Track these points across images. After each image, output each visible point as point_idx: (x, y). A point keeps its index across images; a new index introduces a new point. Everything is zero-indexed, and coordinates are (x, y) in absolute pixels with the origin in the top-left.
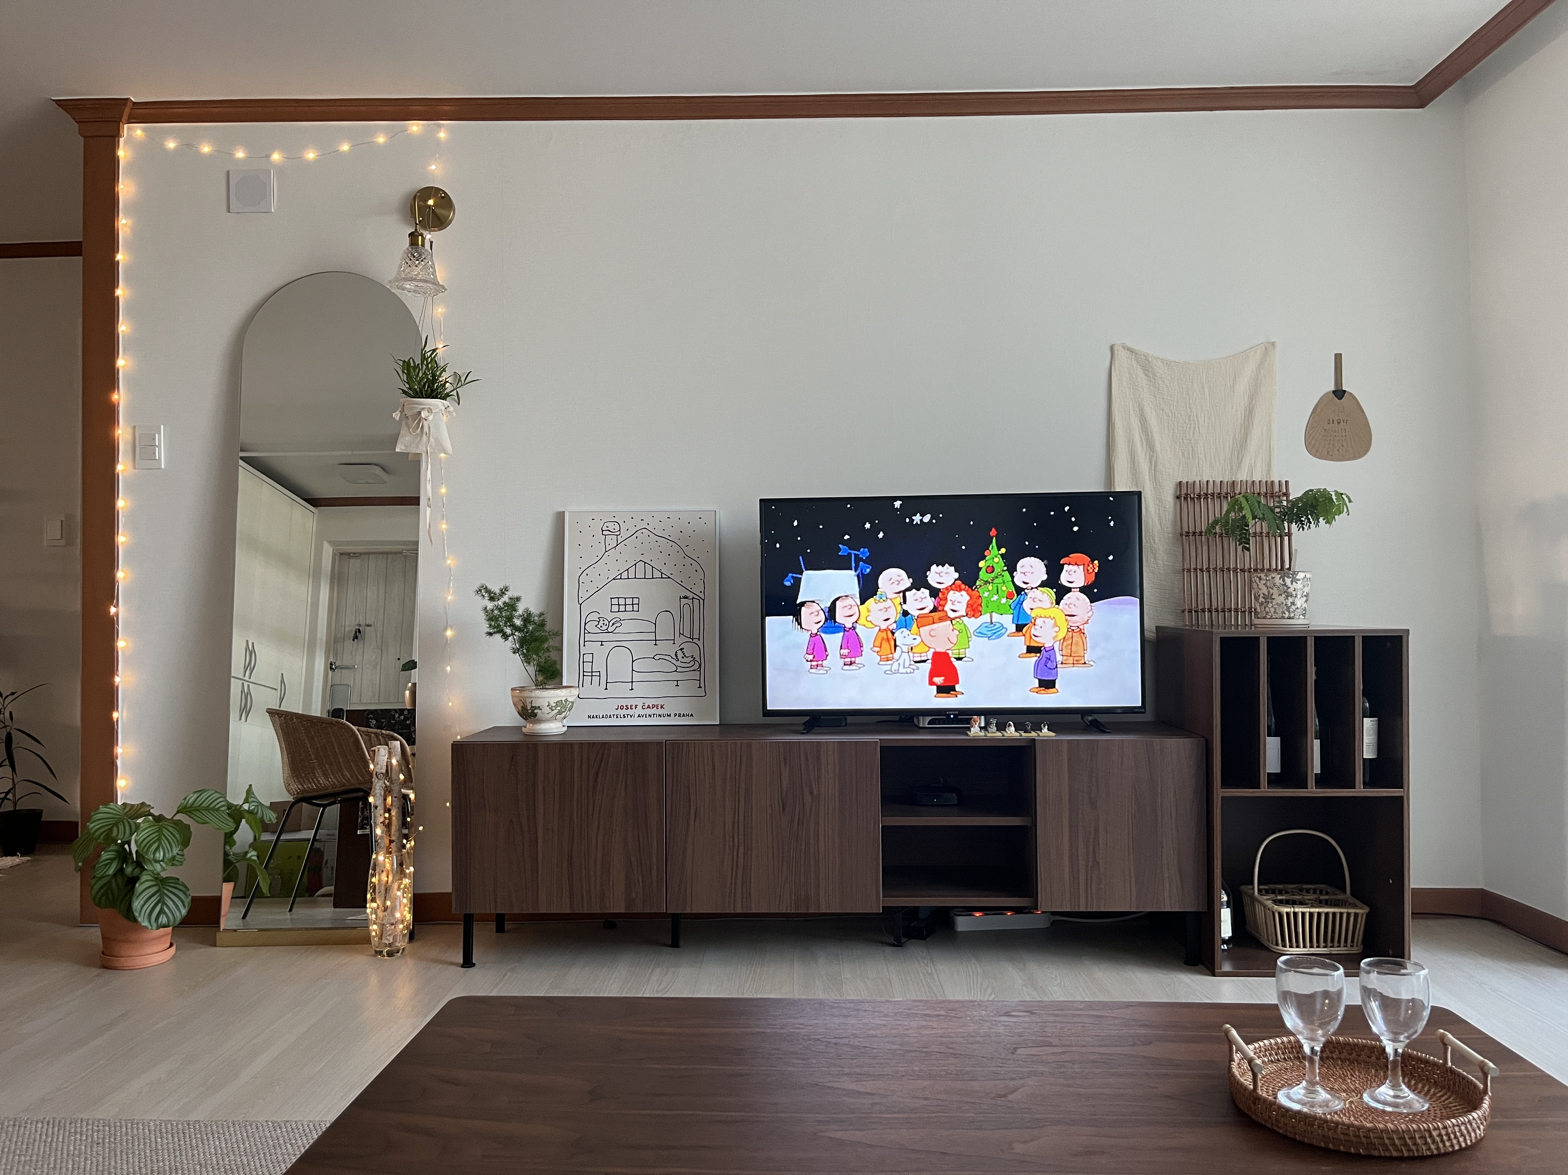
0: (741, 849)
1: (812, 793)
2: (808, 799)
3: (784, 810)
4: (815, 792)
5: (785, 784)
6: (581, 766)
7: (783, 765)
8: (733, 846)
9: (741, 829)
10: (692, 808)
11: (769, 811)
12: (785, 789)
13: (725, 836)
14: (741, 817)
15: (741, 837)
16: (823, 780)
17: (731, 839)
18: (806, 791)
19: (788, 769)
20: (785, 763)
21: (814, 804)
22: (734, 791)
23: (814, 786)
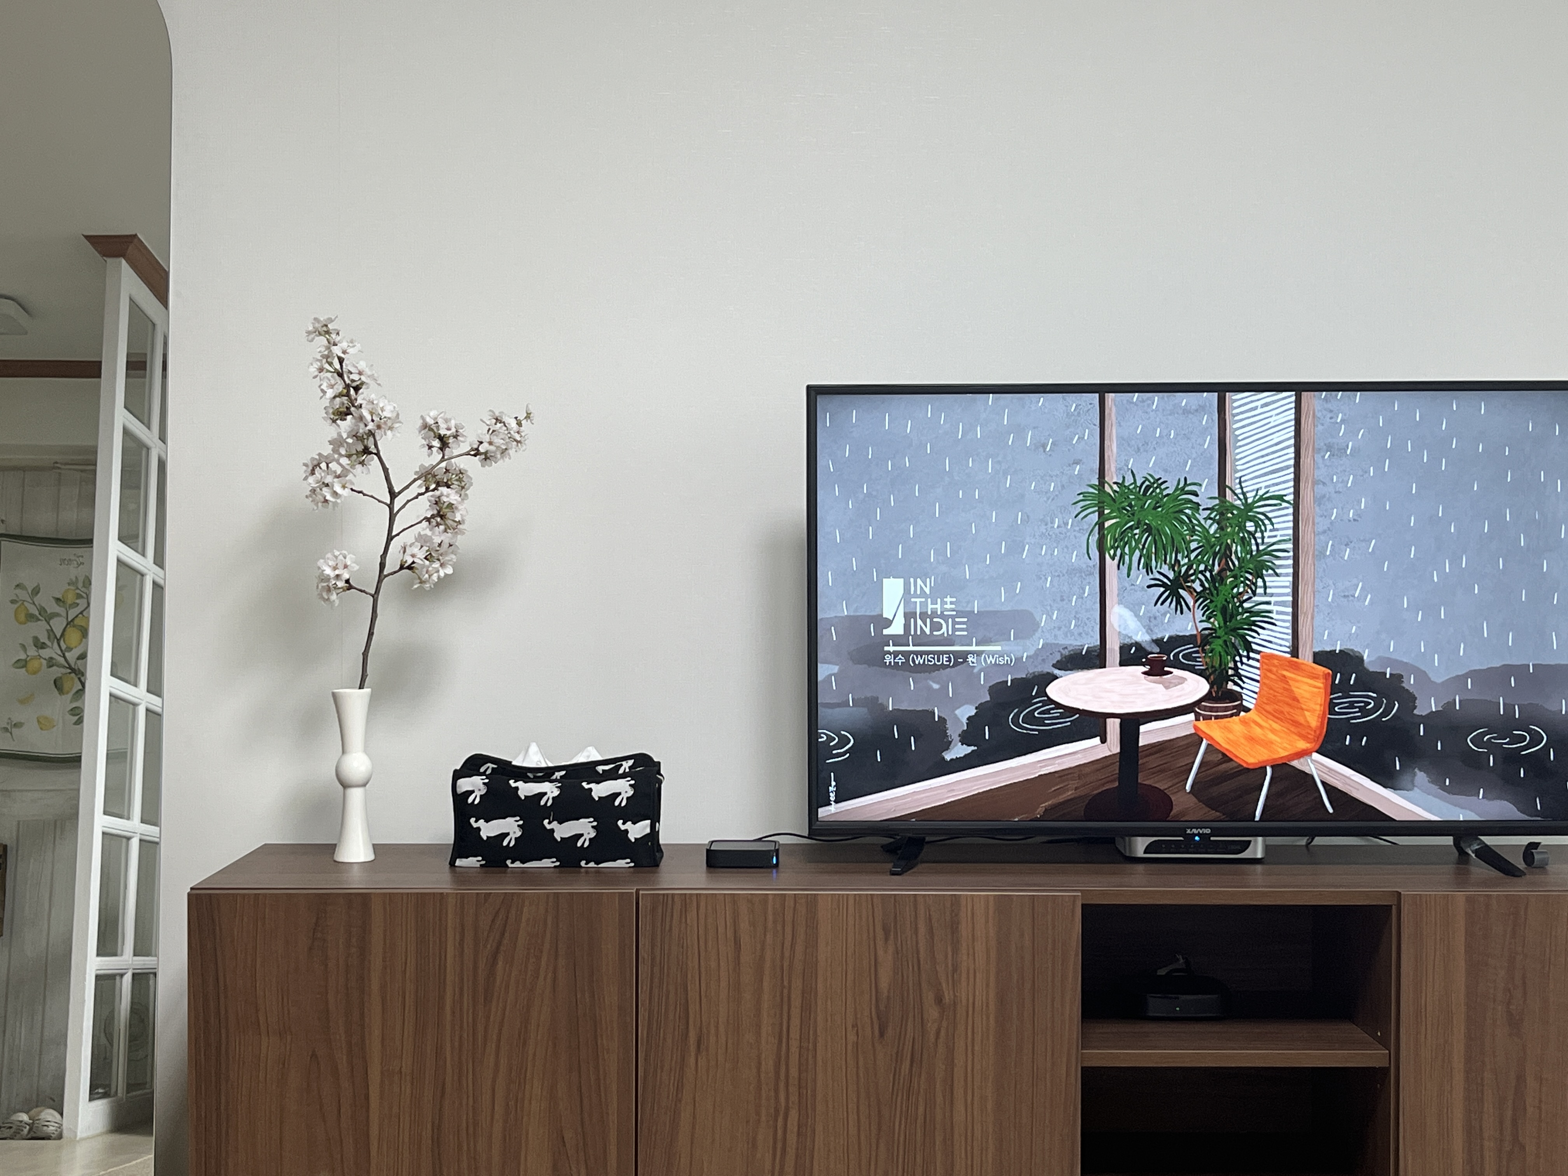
0: (794, 1115)
1: (939, 1000)
2: (932, 1013)
3: (882, 1035)
4: (947, 998)
5: (884, 984)
6: (462, 940)
7: (880, 943)
8: (777, 1111)
9: (794, 1072)
10: (691, 1027)
11: (852, 1037)
12: (886, 991)
13: (759, 1088)
14: (794, 1049)
15: (793, 1089)
16: (964, 975)
17: (772, 1093)
18: (929, 997)
19: (891, 949)
20: (886, 939)
21: (944, 1023)
22: (778, 994)
23: (944, 985)
